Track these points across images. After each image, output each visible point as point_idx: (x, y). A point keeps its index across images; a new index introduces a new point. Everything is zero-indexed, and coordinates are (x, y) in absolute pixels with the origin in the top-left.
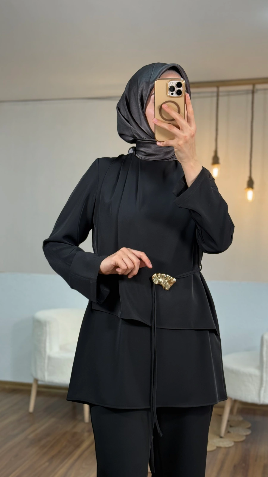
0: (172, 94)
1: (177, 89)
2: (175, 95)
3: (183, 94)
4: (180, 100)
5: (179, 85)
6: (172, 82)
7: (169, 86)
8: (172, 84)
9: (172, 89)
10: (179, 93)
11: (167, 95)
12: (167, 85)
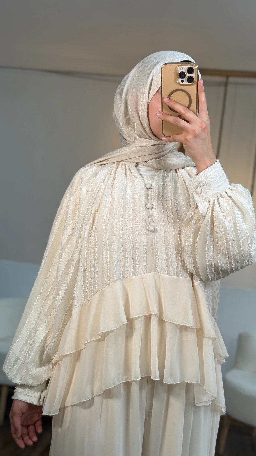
0: (182, 81)
1: (188, 75)
2: (185, 82)
3: (195, 83)
4: (192, 89)
5: (190, 71)
6: (182, 68)
7: (178, 72)
8: (182, 69)
9: (182, 75)
10: (190, 80)
11: (176, 83)
12: (176, 70)
